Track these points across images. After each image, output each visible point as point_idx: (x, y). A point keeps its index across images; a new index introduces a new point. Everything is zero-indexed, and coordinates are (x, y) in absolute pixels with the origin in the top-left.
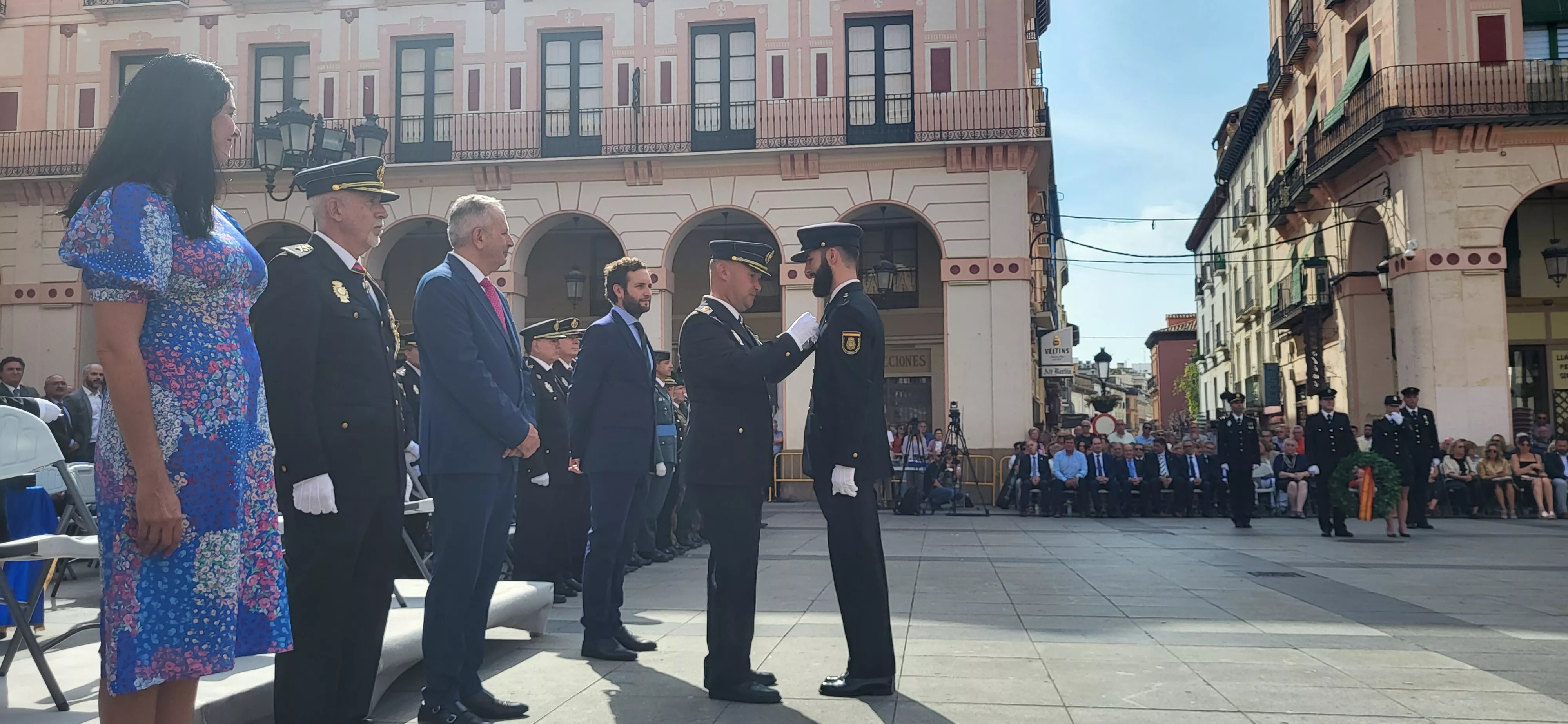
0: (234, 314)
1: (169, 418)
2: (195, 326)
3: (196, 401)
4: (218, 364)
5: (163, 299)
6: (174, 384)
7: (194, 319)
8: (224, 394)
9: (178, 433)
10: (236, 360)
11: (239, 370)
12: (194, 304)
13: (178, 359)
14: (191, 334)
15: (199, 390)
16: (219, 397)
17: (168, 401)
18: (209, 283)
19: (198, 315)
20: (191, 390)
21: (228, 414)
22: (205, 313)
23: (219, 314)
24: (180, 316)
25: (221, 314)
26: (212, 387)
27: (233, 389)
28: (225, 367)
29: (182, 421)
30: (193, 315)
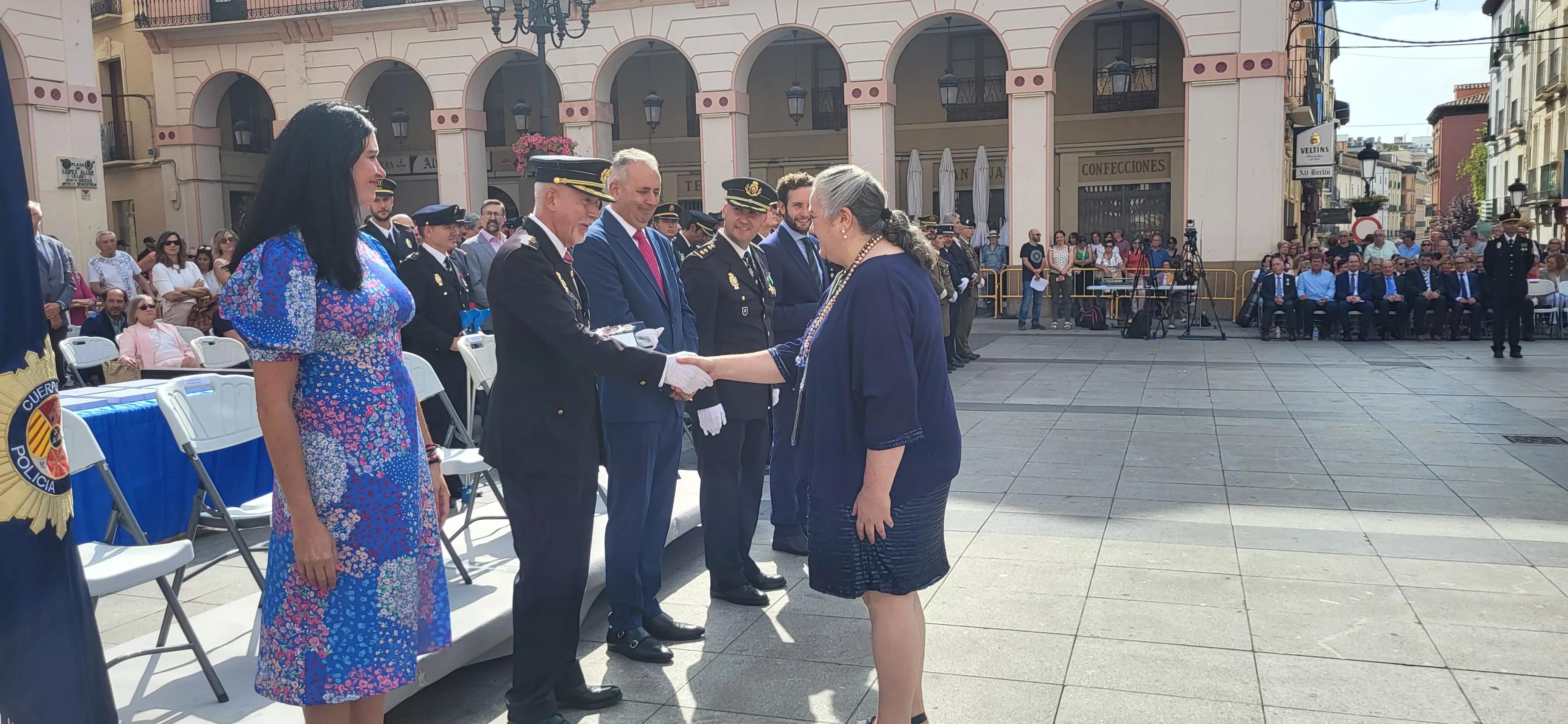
0: (387, 354)
1: (335, 462)
2: (352, 373)
3: (358, 443)
4: (374, 407)
5: (319, 352)
6: (336, 430)
7: (350, 367)
8: (383, 433)
9: (345, 475)
10: (391, 401)
11: (395, 409)
12: (348, 353)
13: (338, 407)
14: (348, 381)
15: (359, 433)
16: (380, 437)
17: (332, 447)
18: (359, 334)
19: (353, 363)
20: (351, 435)
21: (390, 452)
22: (359, 360)
23: (371, 359)
24: (337, 366)
25: (374, 358)
26: (371, 429)
27: (390, 428)
28: (381, 409)
29: (347, 464)
30: (348, 363)
